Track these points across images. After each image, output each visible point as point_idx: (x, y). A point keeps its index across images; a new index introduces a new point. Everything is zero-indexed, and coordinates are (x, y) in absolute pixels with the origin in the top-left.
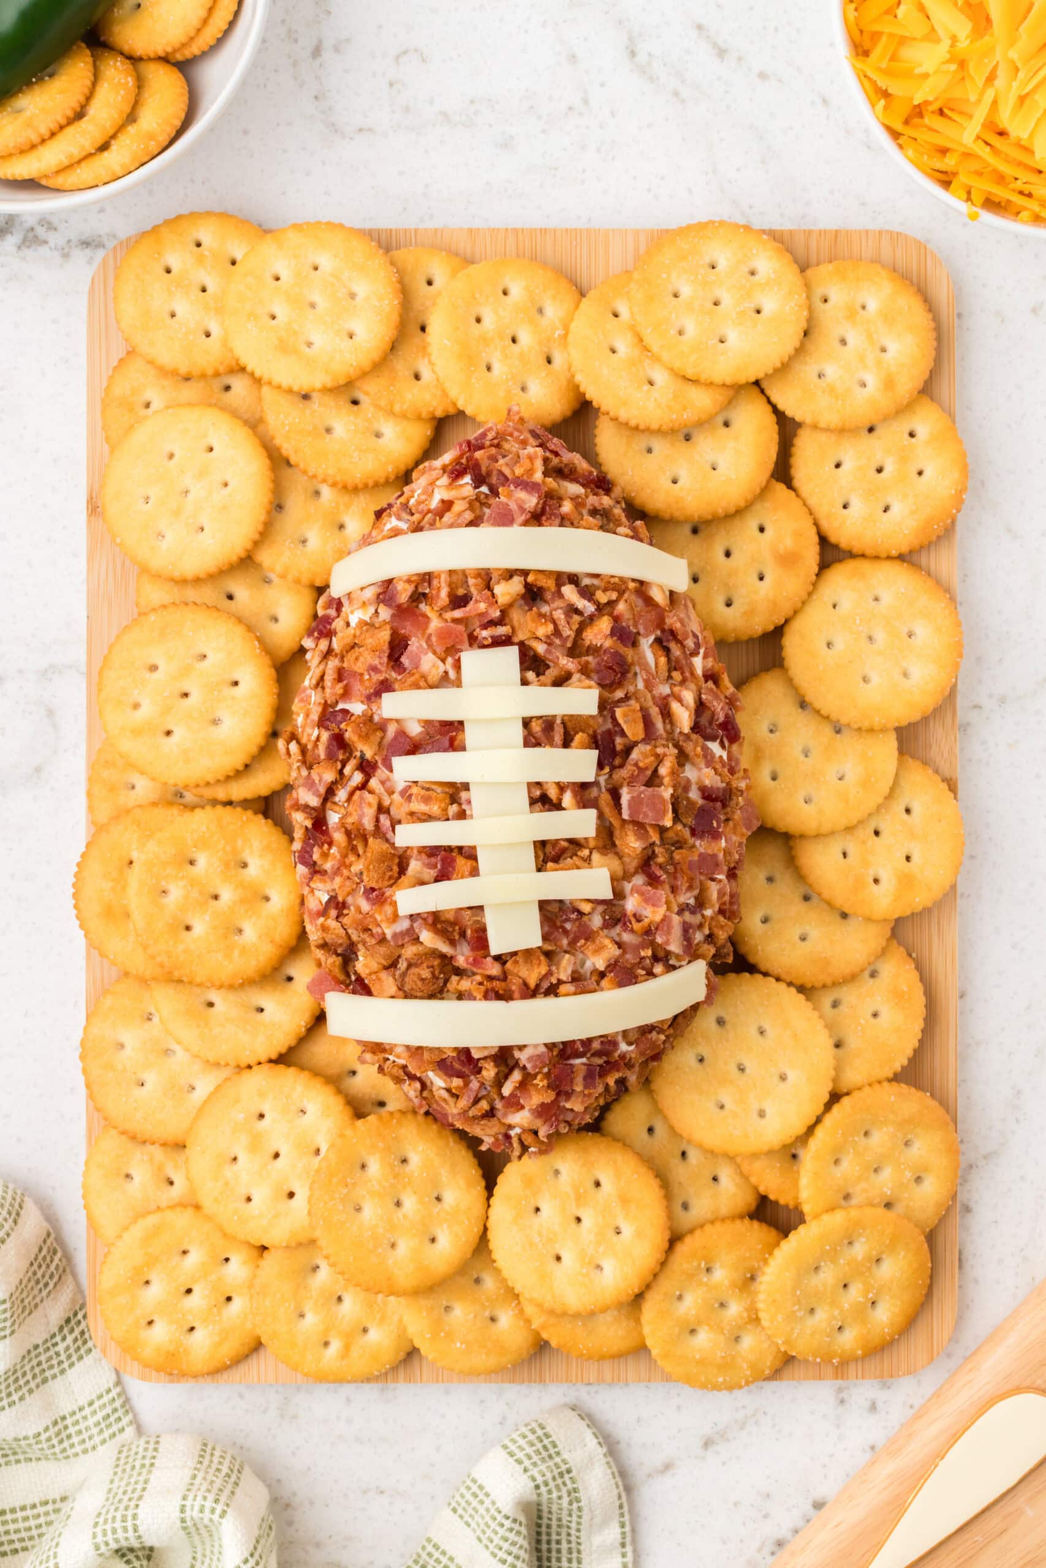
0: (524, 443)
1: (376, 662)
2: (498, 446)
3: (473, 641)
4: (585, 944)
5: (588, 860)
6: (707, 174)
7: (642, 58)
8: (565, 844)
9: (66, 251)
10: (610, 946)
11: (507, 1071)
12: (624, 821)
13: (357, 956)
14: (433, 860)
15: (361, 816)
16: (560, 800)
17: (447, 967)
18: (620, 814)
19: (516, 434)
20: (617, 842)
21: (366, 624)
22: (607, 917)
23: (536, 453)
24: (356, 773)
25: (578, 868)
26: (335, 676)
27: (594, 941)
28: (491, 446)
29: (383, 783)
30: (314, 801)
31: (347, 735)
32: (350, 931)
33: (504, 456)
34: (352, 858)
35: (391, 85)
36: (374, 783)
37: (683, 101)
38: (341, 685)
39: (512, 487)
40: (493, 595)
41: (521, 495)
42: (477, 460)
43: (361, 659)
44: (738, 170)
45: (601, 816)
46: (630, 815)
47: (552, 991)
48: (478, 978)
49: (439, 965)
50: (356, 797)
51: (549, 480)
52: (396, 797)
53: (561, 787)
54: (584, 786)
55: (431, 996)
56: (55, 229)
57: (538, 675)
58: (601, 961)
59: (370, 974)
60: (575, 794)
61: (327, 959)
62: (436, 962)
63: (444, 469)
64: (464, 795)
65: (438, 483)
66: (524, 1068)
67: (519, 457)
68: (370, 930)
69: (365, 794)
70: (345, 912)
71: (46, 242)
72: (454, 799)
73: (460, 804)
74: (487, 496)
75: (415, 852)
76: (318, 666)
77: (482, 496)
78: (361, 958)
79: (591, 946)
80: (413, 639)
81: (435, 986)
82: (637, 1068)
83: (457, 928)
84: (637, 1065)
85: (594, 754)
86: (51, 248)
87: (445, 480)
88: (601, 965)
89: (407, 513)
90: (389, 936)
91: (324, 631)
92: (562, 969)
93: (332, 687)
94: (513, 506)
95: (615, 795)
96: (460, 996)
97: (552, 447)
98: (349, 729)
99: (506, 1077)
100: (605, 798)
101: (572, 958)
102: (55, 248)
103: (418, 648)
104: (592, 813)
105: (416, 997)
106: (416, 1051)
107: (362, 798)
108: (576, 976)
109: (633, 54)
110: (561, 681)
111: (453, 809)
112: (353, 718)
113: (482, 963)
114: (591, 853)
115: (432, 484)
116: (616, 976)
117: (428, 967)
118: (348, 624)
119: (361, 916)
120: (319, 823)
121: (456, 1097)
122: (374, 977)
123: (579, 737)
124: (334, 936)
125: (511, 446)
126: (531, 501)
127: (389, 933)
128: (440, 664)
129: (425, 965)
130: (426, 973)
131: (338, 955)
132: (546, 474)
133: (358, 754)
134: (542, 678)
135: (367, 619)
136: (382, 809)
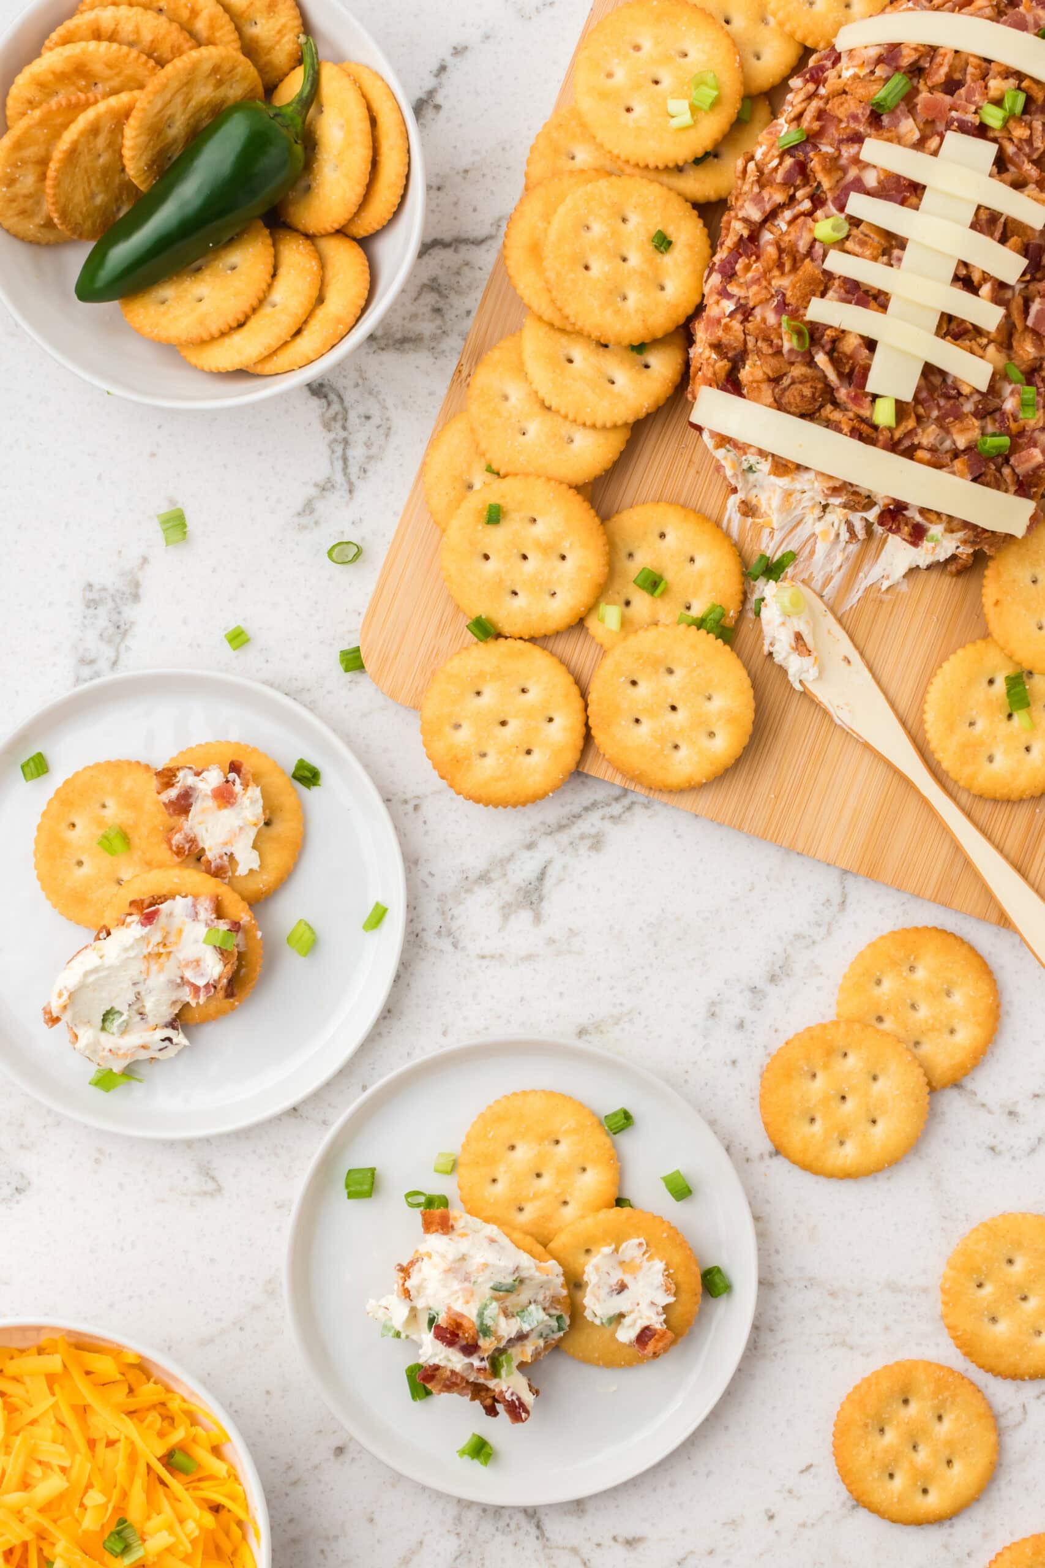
1: (860, 111)
4: (953, 422)
5: (984, 348)
8: (970, 327)
10: (975, 431)
12: (1026, 328)
13: (744, 364)
14: (850, 297)
15: (799, 238)
16: (980, 286)
17: (828, 394)
18: (1026, 318)
20: (1015, 344)
21: (860, 78)
22: (980, 407)
24: (807, 200)
25: (972, 352)
26: (815, 114)
27: (961, 422)
30: (756, 216)
31: (811, 165)
32: (748, 338)
34: (776, 273)
36: (819, 214)
38: (818, 123)
40: (986, 87)
43: (846, 105)
45: (1008, 316)
46: (1034, 324)
47: (909, 453)
49: (821, 388)
50: (800, 220)
53: (986, 277)
54: (1002, 286)
55: (802, 416)
57: (1001, 175)
58: (963, 440)
59: (752, 382)
60: (993, 290)
62: (820, 386)
64: (896, 252)
68: (770, 341)
69: (808, 222)
70: (751, 318)
72: (888, 252)
73: (892, 257)
75: (838, 283)
76: (799, 105)
78: (747, 367)
79: (958, 426)
81: (811, 407)
83: (851, 362)
85: (1024, 263)
88: (961, 445)
90: (785, 349)
91: (816, 76)
92: (925, 435)
93: (811, 122)
94: (1030, 18)
95: (1027, 302)
96: (829, 424)
98: (815, 160)
100: (1019, 301)
101: (937, 430)
103: (902, 111)
104: (1000, 311)
105: (789, 412)
107: (805, 223)
108: (936, 446)
110: (1018, 185)
111: (884, 258)
112: (821, 152)
113: (862, 400)
114: (989, 343)
116: (969, 459)
117: (810, 389)
118: (839, 76)
119: (763, 326)
120: (754, 237)
122: (755, 384)
123: (1014, 240)
124: (732, 338)
128: (918, 130)
129: (809, 384)
130: (807, 392)
131: (727, 358)
133: (815, 184)
134: (1004, 177)
135: (863, 73)
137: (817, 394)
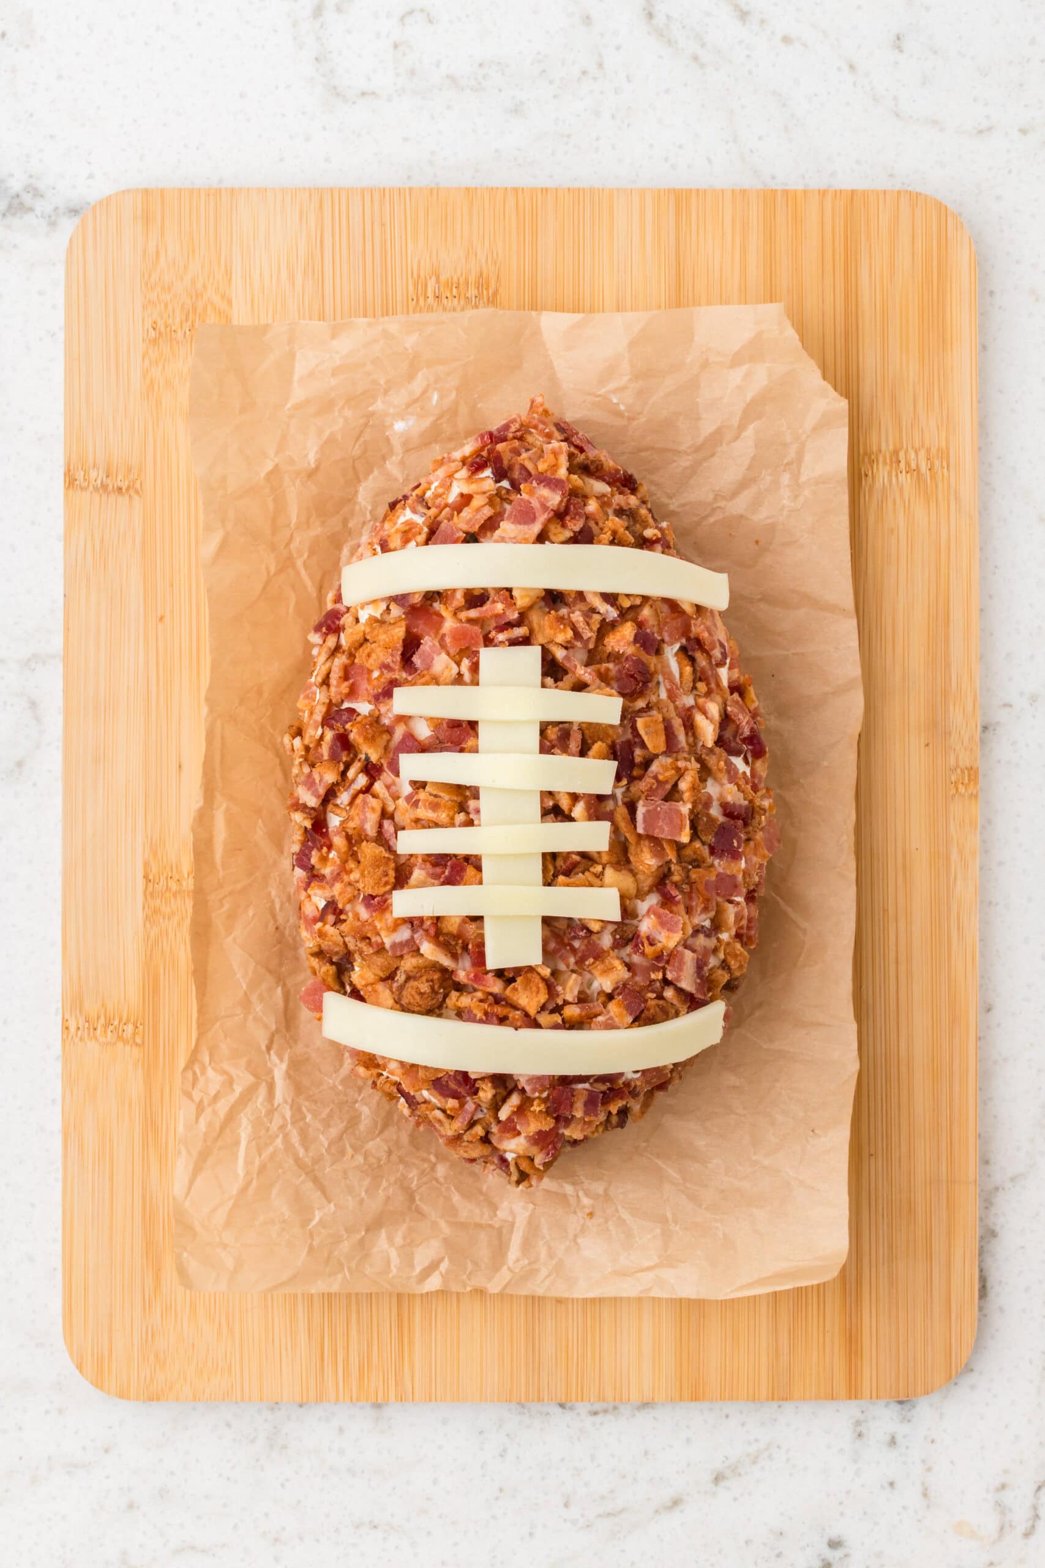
0: (549, 436)
1: (389, 660)
2: (521, 439)
3: (488, 642)
4: (593, 963)
5: (600, 876)
6: (727, 142)
7: (660, 20)
8: (577, 858)
9: (53, 218)
10: (620, 967)
11: (505, 1093)
12: (639, 836)
13: (353, 966)
14: (438, 870)
15: (364, 821)
16: (572, 811)
17: (447, 981)
18: (635, 827)
19: (541, 426)
20: (632, 858)
21: (376, 620)
22: (618, 937)
23: (560, 448)
24: (361, 775)
25: (591, 885)
26: (341, 674)
27: (603, 962)
28: (515, 438)
29: (388, 787)
30: (314, 802)
31: (352, 736)
32: (347, 939)
33: (527, 450)
34: (351, 865)
35: (396, 46)
36: (378, 786)
37: (702, 66)
38: (346, 684)
39: (535, 484)
40: (512, 596)
41: (544, 492)
42: (498, 452)
43: (374, 656)
44: (760, 138)
45: (616, 830)
46: (646, 829)
48: (479, 995)
49: (438, 979)
50: (359, 801)
51: (574, 477)
52: (401, 802)
53: (575, 797)
54: (601, 798)
55: (429, 1012)
56: (42, 196)
57: (556, 681)
58: (609, 983)
59: (366, 985)
60: (588, 807)
61: (320, 968)
62: (436, 976)
63: (464, 461)
64: (472, 804)
65: (457, 476)
66: (523, 1091)
67: (543, 451)
68: (369, 938)
69: (369, 798)
70: (343, 917)
71: (31, 209)
72: (462, 808)
73: (468, 813)
74: (508, 491)
75: (420, 860)
76: (324, 664)
77: (504, 492)
78: (357, 969)
79: (600, 967)
80: (427, 638)
81: (434, 1002)
82: (641, 1097)
83: (460, 942)
84: (642, 1094)
85: (613, 765)
86: (37, 216)
87: (464, 473)
88: (608, 987)
89: (423, 506)
90: (387, 946)
91: (333, 626)
92: (568, 989)
93: (339, 684)
94: (535, 504)
95: (631, 807)
96: (461, 1014)
97: (578, 442)
98: (355, 730)
99: (504, 1100)
100: (622, 812)
101: (580, 978)
102: (42, 216)
103: (430, 647)
104: (605, 826)
105: (413, 1012)
106: (411, 1069)
107: (365, 802)
108: (582, 996)
109: (650, 16)
110: (580, 687)
111: (461, 817)
112: (359, 719)
113: (483, 979)
114: (604, 869)
115: (451, 476)
116: (625, 999)
117: (427, 981)
118: (357, 620)
119: (359, 924)
120: (319, 825)
121: (451, 1117)
122: (370, 988)
123: (598, 747)
124: (330, 943)
125: (535, 438)
126: (555, 499)
127: (388, 942)
128: (454, 666)
129: (424, 979)
130: (425, 987)
131: (332, 963)
132: (570, 470)
133: (363, 756)
134: (559, 683)
135: (378, 616)
136: (385, 815)
137: (436, 987)
